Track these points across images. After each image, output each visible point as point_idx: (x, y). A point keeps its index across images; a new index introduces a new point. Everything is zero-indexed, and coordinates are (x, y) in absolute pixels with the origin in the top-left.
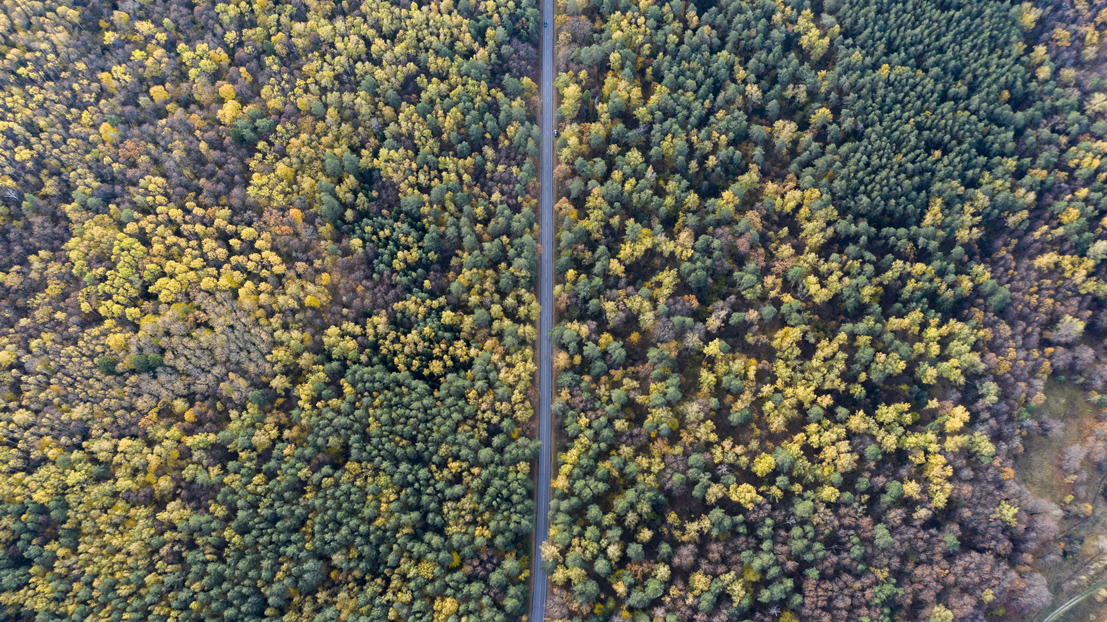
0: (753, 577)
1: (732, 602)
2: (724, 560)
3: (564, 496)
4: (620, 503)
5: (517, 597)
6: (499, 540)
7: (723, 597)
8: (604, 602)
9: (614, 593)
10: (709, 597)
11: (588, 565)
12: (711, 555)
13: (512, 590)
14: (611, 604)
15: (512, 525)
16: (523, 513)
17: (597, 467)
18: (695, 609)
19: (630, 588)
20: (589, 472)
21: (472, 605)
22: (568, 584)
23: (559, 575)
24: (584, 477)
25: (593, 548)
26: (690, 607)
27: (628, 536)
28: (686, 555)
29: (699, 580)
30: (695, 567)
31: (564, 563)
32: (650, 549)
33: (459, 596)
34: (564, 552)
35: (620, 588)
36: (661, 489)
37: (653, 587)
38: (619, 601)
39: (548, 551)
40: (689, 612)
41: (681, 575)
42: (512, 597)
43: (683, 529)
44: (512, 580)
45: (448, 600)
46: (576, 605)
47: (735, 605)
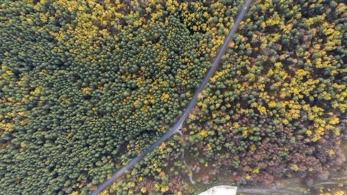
0: (251, 132)
1: (242, 135)
2: (246, 123)
3: (212, 84)
4: (227, 94)
5: (186, 103)
6: (189, 86)
7: (240, 133)
8: (207, 116)
9: (212, 116)
10: (237, 130)
11: (209, 105)
12: (243, 120)
13: (185, 101)
14: (209, 118)
15: (194, 84)
16: (199, 82)
17: (225, 80)
18: (231, 132)
19: (217, 117)
20: (222, 81)
21: (173, 99)
22: (201, 107)
23: (200, 104)
24: (220, 82)
25: (213, 101)
26: (230, 130)
27: (223, 104)
28: (236, 117)
29: (236, 125)
30: (237, 121)
31: (203, 101)
32: (228, 110)
33: (171, 95)
34: (205, 98)
35: (214, 116)
36: (240, 96)
37: (223, 120)
38: (212, 119)
39: (200, 96)
40: (229, 131)
41: (232, 121)
42: (184, 103)
43: (239, 109)
44: (186, 98)
45: (167, 95)
46: (200, 114)
47: (242, 136)
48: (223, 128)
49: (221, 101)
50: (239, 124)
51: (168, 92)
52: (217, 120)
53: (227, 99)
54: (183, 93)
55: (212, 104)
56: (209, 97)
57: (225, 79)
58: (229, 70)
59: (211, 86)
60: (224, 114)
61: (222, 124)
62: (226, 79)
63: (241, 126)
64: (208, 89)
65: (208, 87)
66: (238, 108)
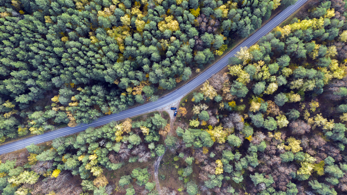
48: (265, 140)
49: (283, 80)
50: (301, 145)
51: (180, 18)
52: (258, 119)
53: (299, 83)
54: (210, 33)
55: (261, 80)
56: (262, 63)
57: (311, 37)
58: (328, 21)
59: (276, 41)
60: (277, 111)
61: (265, 131)
62: (313, 39)
63: (304, 151)
64: (268, 45)
65: (269, 40)
66: (309, 111)
